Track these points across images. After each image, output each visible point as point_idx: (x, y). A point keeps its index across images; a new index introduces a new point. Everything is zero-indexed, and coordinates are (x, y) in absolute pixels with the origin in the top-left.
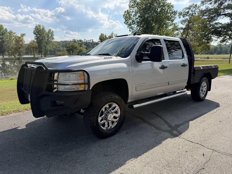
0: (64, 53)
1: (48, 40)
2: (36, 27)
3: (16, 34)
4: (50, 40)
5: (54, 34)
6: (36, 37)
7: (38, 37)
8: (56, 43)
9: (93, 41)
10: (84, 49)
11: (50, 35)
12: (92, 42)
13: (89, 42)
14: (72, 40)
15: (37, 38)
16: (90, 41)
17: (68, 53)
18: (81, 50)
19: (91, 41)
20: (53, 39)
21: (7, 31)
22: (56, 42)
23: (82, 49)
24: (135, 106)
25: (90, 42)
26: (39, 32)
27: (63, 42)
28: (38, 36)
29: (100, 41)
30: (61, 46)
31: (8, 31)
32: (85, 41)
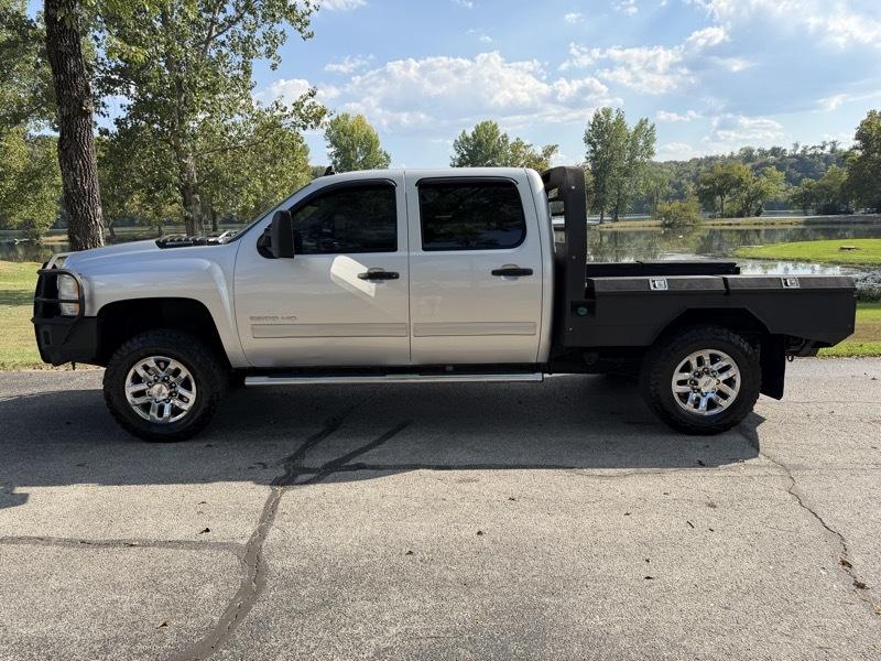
0: (684, 205)
1: (631, 159)
2: (597, 116)
3: (530, 150)
4: (638, 158)
5: (655, 136)
6: (592, 151)
7: (598, 153)
8: (674, 166)
9: (838, 148)
10: (773, 187)
11: (641, 143)
12: (832, 151)
13: (812, 156)
14: (736, 154)
15: (595, 158)
16: (823, 148)
17: (701, 205)
18: (762, 192)
19: (828, 148)
20: (651, 153)
21: (506, 142)
22: (675, 163)
23: (763, 187)
24: (250, 381)
25: (820, 151)
26: (603, 134)
27: (699, 162)
28: (599, 147)
29: (857, 148)
30: (688, 179)
31: (510, 142)
32: (798, 152)
